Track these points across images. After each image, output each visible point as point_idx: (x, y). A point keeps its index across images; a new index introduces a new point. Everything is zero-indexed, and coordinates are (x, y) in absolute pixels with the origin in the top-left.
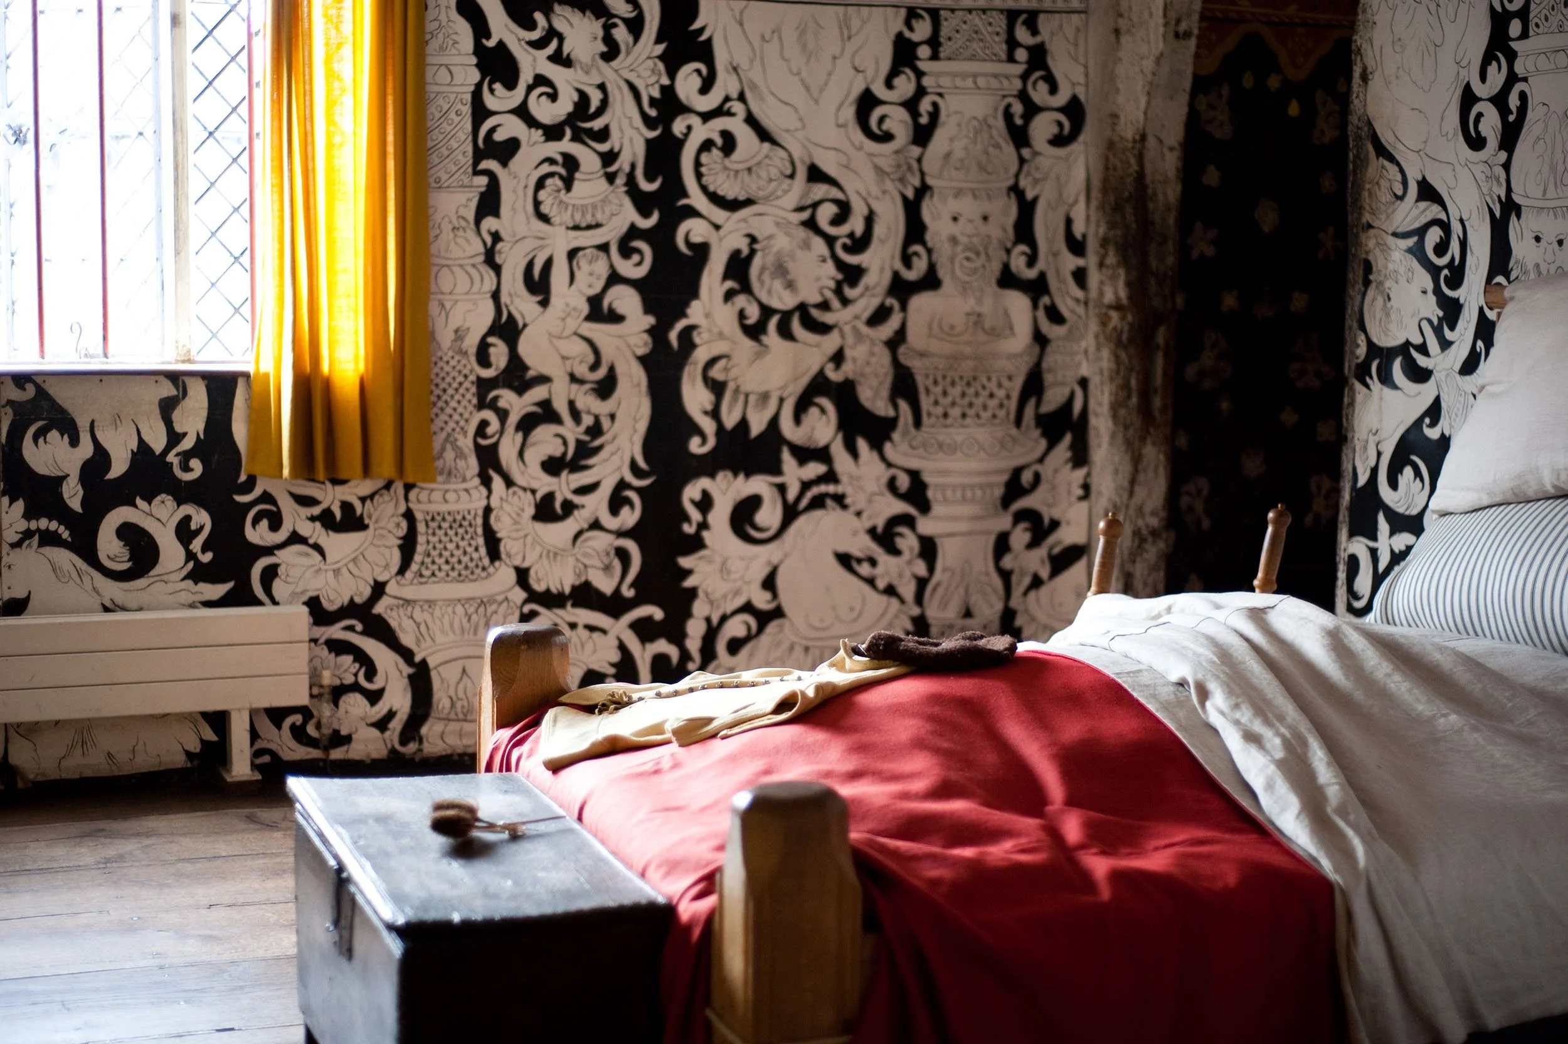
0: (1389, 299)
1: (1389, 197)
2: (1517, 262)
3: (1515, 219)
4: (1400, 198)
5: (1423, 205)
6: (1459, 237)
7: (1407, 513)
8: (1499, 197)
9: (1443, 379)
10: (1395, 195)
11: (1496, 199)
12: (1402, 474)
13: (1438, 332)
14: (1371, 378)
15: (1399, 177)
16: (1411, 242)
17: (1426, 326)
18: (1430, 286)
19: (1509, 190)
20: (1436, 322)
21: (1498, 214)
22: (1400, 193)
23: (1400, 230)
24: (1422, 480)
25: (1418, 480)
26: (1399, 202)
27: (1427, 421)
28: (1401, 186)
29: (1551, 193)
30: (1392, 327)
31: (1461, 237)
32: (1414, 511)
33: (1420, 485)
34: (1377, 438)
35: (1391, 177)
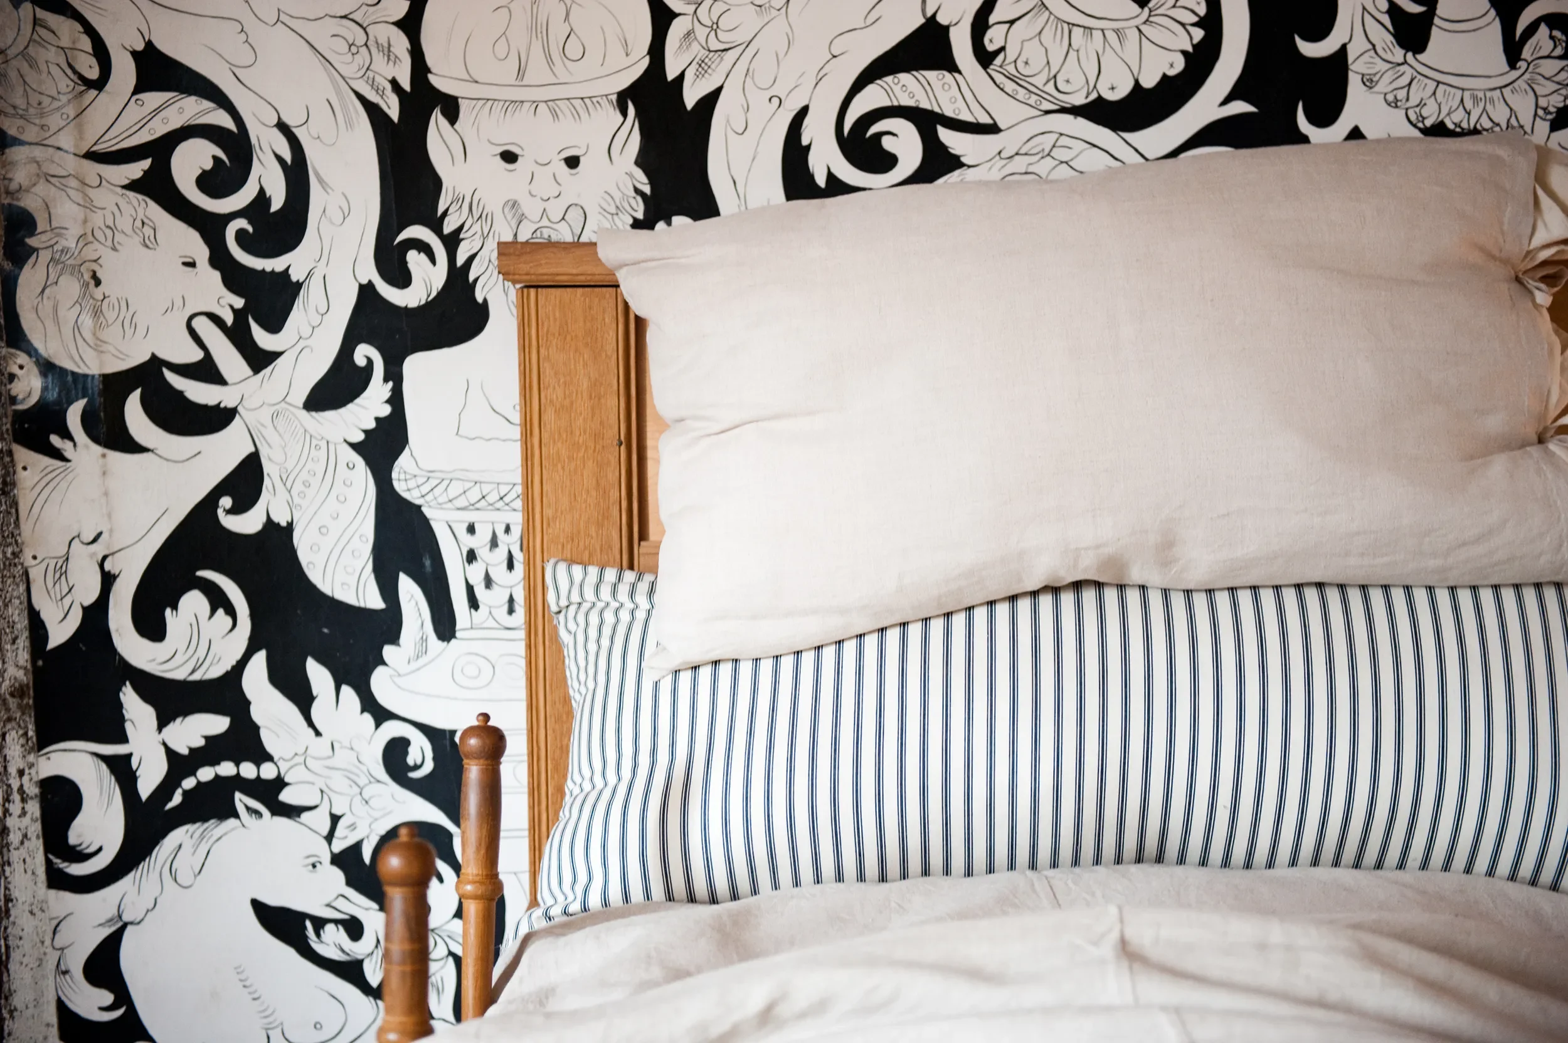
0: (98, 283)
1: (64, 83)
2: (458, 200)
3: (443, 122)
4: (99, 85)
5: (154, 99)
6: (279, 159)
7: (196, 677)
8: (394, 83)
9: (268, 423)
10: (82, 78)
11: (389, 87)
12: (175, 607)
13: (239, 336)
14: (67, 435)
15: (86, 43)
16: (137, 169)
17: (204, 327)
18: (201, 251)
19: (420, 67)
20: (229, 319)
21: (394, 113)
22: (93, 74)
23: (99, 148)
24: (231, 612)
25: (220, 612)
26: (93, 93)
27: (226, 502)
28: (93, 61)
29: (537, 71)
30: (112, 334)
31: (288, 157)
32: (215, 671)
33: (229, 621)
34: (99, 549)
35: (65, 42)
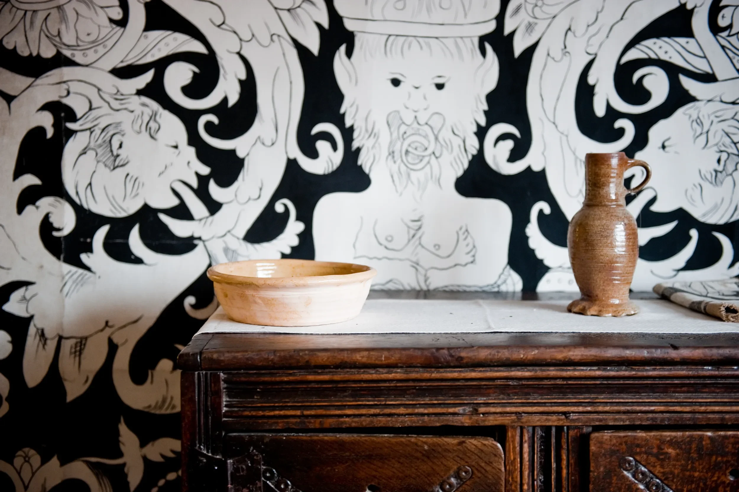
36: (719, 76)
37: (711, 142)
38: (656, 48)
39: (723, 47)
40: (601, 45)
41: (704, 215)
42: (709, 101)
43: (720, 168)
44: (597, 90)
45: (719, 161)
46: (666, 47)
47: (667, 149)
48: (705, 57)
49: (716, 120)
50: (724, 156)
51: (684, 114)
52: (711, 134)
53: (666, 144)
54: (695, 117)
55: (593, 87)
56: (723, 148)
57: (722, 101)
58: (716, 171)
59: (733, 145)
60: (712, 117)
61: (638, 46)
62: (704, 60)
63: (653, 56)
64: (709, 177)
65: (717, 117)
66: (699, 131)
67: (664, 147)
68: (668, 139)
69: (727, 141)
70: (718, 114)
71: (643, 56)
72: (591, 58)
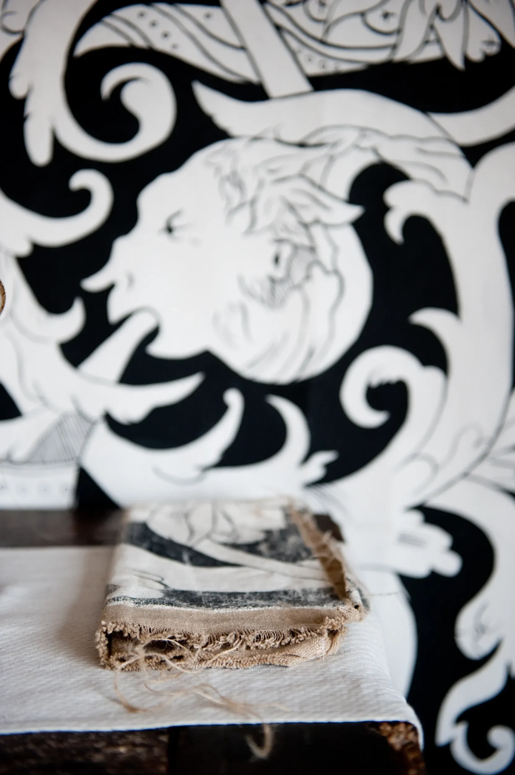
36: (272, 88)
37: (263, 221)
38: (143, 25)
39: (278, 28)
40: (31, 14)
41: (252, 364)
42: (256, 139)
43: (279, 273)
44: (31, 108)
45: (277, 260)
46: (165, 25)
47: (176, 233)
48: (243, 48)
49: (270, 178)
50: (286, 251)
51: (208, 164)
52: (260, 206)
53: (176, 223)
54: (227, 170)
55: (21, 103)
56: (284, 235)
57: (279, 141)
58: (273, 281)
59: (302, 230)
60: (262, 173)
61: (108, 20)
62: (241, 55)
63: (140, 42)
64: (258, 289)
65: (272, 171)
66: (236, 198)
67: (170, 230)
68: (177, 214)
69: (290, 220)
70: (273, 166)
71: (119, 41)
72: (14, 39)
